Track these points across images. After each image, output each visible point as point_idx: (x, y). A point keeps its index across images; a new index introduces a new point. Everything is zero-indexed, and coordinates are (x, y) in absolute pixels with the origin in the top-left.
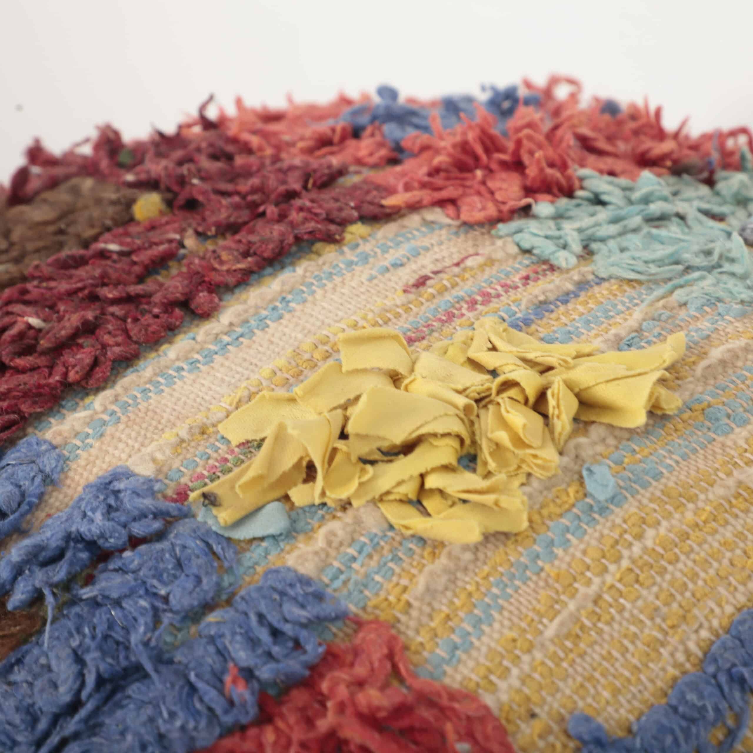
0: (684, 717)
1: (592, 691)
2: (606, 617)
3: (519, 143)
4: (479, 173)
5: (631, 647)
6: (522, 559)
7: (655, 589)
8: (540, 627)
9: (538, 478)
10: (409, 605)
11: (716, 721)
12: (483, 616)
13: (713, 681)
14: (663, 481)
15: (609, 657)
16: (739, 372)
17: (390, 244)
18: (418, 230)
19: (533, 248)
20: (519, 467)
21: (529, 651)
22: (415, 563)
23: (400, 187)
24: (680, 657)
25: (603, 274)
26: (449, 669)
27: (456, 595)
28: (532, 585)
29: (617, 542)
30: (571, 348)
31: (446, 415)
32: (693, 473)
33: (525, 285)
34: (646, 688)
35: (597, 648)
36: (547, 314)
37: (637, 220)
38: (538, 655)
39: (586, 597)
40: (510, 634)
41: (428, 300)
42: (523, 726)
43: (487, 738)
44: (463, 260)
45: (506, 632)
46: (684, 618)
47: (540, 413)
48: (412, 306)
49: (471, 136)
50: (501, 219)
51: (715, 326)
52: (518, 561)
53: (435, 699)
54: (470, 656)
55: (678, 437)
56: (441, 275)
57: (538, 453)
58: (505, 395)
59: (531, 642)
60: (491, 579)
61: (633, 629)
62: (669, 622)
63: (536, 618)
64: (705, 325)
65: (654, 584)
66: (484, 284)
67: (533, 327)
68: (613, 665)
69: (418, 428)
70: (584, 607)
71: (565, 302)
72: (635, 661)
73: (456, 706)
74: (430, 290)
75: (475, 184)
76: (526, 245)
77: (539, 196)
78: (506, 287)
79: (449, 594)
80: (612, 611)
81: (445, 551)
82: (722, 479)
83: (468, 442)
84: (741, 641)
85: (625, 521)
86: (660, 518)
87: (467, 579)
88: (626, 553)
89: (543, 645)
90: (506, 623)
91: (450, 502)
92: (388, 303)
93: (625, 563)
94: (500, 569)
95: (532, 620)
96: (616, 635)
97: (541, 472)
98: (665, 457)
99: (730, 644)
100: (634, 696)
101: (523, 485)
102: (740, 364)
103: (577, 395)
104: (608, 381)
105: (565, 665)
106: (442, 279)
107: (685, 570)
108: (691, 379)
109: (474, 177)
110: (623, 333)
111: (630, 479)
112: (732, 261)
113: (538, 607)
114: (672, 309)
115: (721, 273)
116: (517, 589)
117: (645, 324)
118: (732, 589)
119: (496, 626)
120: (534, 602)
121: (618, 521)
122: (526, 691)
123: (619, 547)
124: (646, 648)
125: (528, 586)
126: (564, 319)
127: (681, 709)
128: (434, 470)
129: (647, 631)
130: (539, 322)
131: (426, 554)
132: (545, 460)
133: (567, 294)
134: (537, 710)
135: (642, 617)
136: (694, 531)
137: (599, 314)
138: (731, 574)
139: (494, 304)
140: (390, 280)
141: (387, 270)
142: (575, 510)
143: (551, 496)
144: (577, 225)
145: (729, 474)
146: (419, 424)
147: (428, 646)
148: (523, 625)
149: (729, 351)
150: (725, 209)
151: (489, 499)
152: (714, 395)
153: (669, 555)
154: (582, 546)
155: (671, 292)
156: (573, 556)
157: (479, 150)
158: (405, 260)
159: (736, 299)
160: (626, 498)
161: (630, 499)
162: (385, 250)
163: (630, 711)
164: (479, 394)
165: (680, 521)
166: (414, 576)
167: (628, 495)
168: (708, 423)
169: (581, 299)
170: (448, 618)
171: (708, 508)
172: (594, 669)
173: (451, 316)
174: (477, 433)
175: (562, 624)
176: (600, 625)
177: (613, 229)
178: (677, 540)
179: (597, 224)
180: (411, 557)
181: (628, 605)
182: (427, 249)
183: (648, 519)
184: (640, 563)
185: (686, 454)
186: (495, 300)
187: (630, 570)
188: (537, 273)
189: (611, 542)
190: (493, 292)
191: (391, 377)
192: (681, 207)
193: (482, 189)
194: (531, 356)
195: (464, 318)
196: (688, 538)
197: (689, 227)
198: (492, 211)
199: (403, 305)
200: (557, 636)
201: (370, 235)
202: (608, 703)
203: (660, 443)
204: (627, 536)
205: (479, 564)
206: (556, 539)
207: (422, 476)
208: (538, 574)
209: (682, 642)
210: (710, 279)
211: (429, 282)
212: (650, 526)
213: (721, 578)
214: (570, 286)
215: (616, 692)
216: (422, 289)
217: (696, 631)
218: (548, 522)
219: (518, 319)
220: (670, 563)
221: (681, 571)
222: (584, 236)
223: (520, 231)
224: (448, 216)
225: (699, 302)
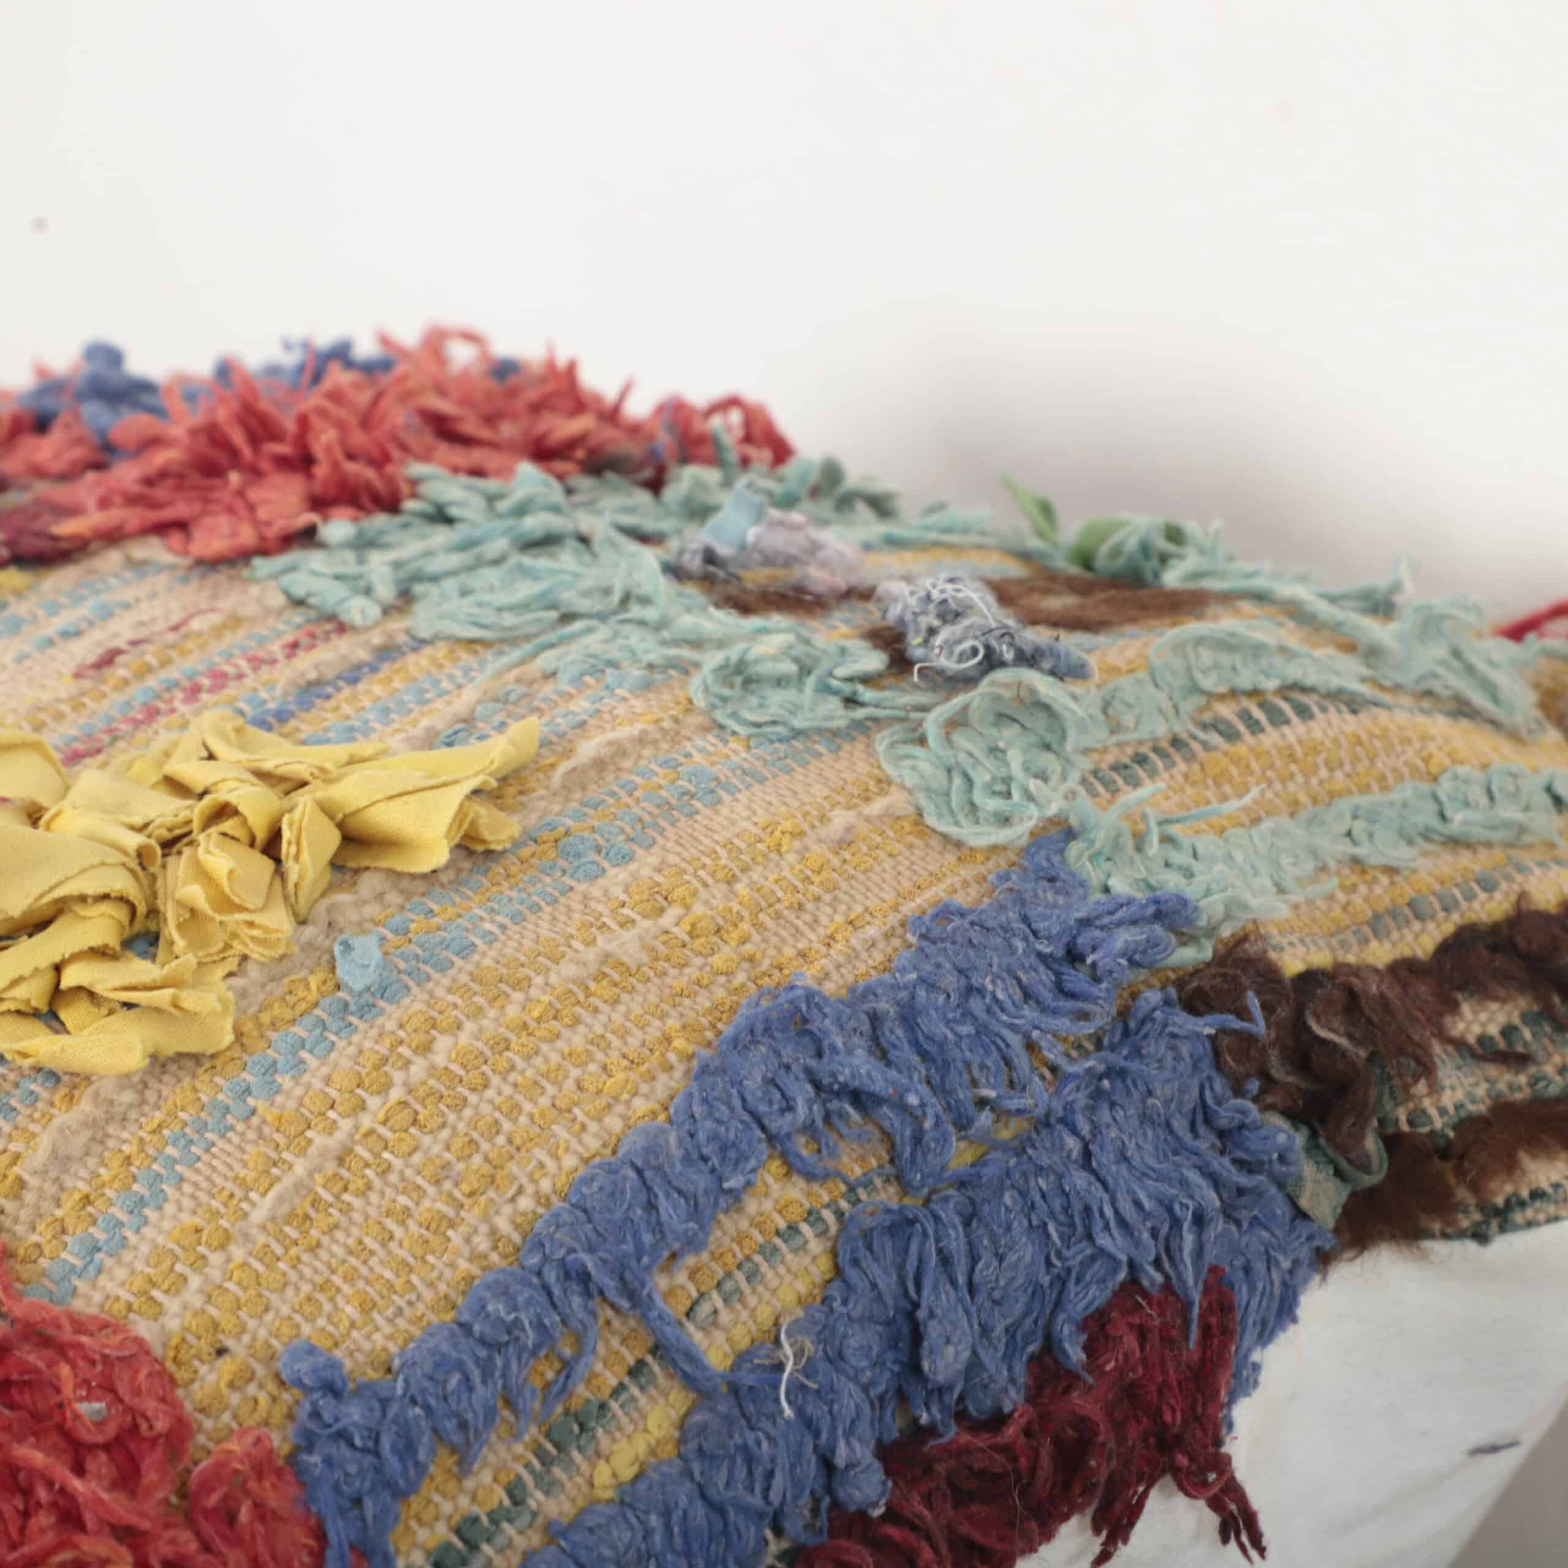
0: (482, 1341)
1: (327, 1307)
2: (358, 1184)
3: (304, 422)
4: (234, 478)
5: (399, 1232)
6: (220, 1097)
7: (445, 1134)
8: (245, 1206)
9: (257, 962)
10: (21, 1183)
11: (537, 1346)
12: (146, 1193)
13: (535, 1280)
14: (476, 957)
15: (360, 1250)
16: (625, 776)
17: (63, 600)
18: (116, 575)
19: (309, 594)
20: (227, 947)
21: (222, 1247)
22: (37, 1115)
23: (91, 503)
24: (482, 1244)
25: (424, 633)
26: (81, 1285)
27: (103, 1163)
28: (236, 1140)
29: (385, 1060)
30: (342, 751)
31: (103, 864)
32: (528, 943)
33: (289, 657)
34: (419, 1297)
35: (339, 1235)
36: (318, 702)
37: (500, 544)
38: (238, 1253)
39: (324, 1153)
40: (189, 1220)
41: (115, 689)
42: (203, 1369)
43: (137, 1392)
44: (185, 622)
45: (185, 1217)
46: (492, 1179)
47: (271, 857)
48: (86, 700)
49: (222, 415)
50: (264, 551)
51: (598, 706)
52: (214, 1099)
53: (51, 1331)
54: (119, 1262)
55: (511, 888)
56: (142, 647)
57: (257, 918)
58: (214, 830)
59: (226, 1230)
60: (166, 1132)
61: (403, 1200)
62: (465, 1187)
63: (239, 1193)
64: (581, 706)
65: (443, 1125)
66: (217, 659)
67: (292, 724)
68: (365, 1262)
69: (52, 889)
70: (320, 1170)
71: (354, 681)
72: (402, 1253)
73: (85, 1339)
74: (121, 672)
75: (226, 496)
76: (299, 592)
77: (335, 511)
78: (256, 662)
79: (92, 1162)
80: (369, 1172)
81: (90, 1091)
82: (577, 951)
83: (142, 909)
84: (585, 1211)
85: (401, 1026)
86: (462, 1018)
87: (125, 1135)
88: (398, 1077)
89: (246, 1236)
90: (187, 1203)
91: (104, 1011)
92: (46, 696)
93: (396, 1094)
94: (182, 1115)
95: (232, 1196)
96: (372, 1212)
97: (261, 950)
98: (481, 919)
99: (566, 1217)
100: (400, 1312)
101: (231, 974)
102: (627, 764)
103: (341, 826)
104: (391, 798)
105: (282, 1265)
106: (144, 653)
107: (498, 1100)
108: (541, 792)
109: (226, 483)
110: (440, 725)
111: (417, 957)
112: (645, 601)
113: (242, 1173)
114: (532, 682)
115: (623, 621)
116: (209, 1147)
117: (479, 708)
118: (577, 1127)
119: (170, 1209)
120: (237, 1166)
121: (391, 1025)
122: (212, 1311)
123: (387, 1068)
124: (423, 1231)
125: (230, 1141)
126: (346, 709)
127: (477, 1328)
128: (76, 957)
129: (426, 1203)
130: (303, 715)
131: (57, 1099)
132: (266, 929)
133: (358, 667)
134: (230, 1343)
135: (419, 1180)
136: (519, 1037)
137: (407, 698)
138: (576, 1104)
139: (231, 690)
140: (53, 659)
141: (51, 642)
142: (317, 1012)
143: (279, 992)
144: (392, 555)
145: (590, 942)
146: (54, 880)
147: (47, 1250)
148: (215, 1204)
149: (610, 743)
150: (666, 525)
151: (163, 997)
152: (579, 817)
153: (473, 1077)
154: (325, 1070)
155: (535, 655)
156: (309, 1086)
157: (238, 438)
158: (84, 625)
159: (639, 661)
160: (407, 988)
161: (415, 990)
162: (54, 609)
163: (390, 1337)
164: (170, 830)
165: (496, 1020)
166: (34, 1135)
167: (411, 984)
168: (561, 862)
169: (381, 675)
170: (86, 1200)
171: (546, 999)
172: (333, 1272)
173: (152, 713)
174: (161, 893)
175: (280, 1199)
176: (346, 1197)
177: (455, 560)
178: (488, 1052)
179: (428, 554)
180: (33, 1105)
181: (397, 1163)
182: (127, 606)
183: (443, 1021)
184: (422, 1091)
185: (521, 913)
186: (233, 684)
187: (404, 1104)
188: (313, 636)
189: (374, 1059)
190: (230, 670)
191: (30, 816)
192: (586, 522)
193: (239, 504)
194: (268, 765)
195: (176, 715)
196: (507, 1049)
197: (594, 555)
198: (247, 536)
199: (71, 698)
200: (273, 1219)
201: (29, 587)
202: (353, 1325)
203: (476, 899)
204: (403, 1050)
205: (147, 1109)
206: (281, 1060)
207: (58, 968)
208: (246, 1119)
209: (486, 1218)
210: (603, 631)
211: (120, 659)
212: (443, 1032)
213: (560, 1111)
214: (363, 655)
215: (367, 1307)
216: (107, 671)
217: (513, 1200)
218: (270, 1034)
219: (267, 711)
220: (473, 1090)
221: (491, 1102)
222: (402, 574)
223: (292, 569)
224: (171, 549)
225: (574, 671)
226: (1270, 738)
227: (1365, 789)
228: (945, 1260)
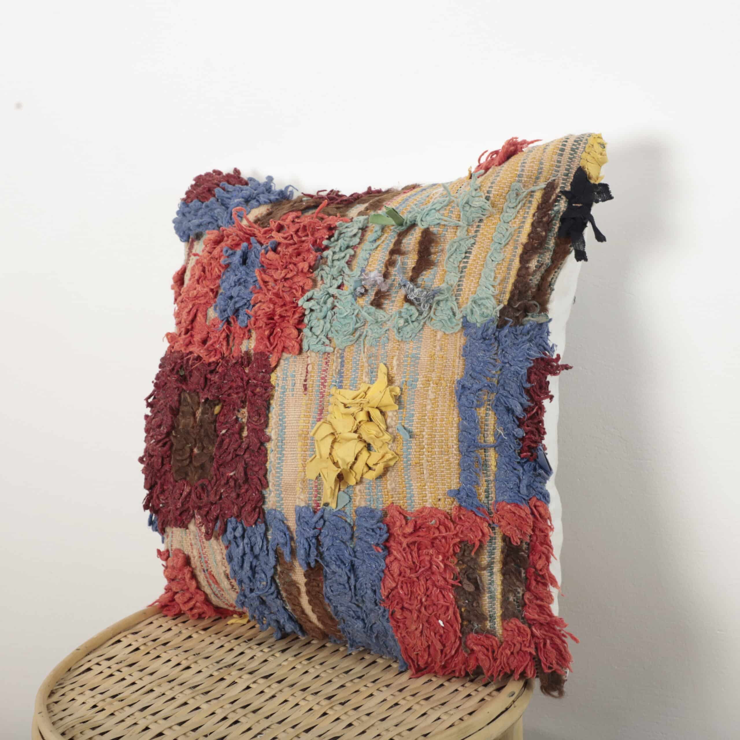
6: (405, 465)
8: (423, 477)
12: (409, 485)
13: (465, 456)
14: (415, 415)
15: (442, 471)
16: (404, 364)
17: (284, 376)
18: (285, 364)
22: (384, 484)
26: (414, 504)
28: (412, 469)
31: (357, 443)
33: (328, 366)
34: (454, 471)
35: (438, 472)
36: (343, 374)
38: (428, 484)
39: (425, 463)
41: (312, 392)
42: (439, 503)
43: (436, 514)
44: (307, 369)
45: (417, 484)
46: (448, 447)
54: (415, 497)
55: (408, 398)
56: (307, 381)
58: (362, 423)
59: (424, 483)
60: (403, 475)
61: (440, 460)
62: (446, 452)
65: (436, 446)
66: (319, 374)
67: (344, 382)
70: (427, 466)
71: (343, 366)
72: (447, 467)
73: (424, 514)
74: (310, 389)
78: (325, 371)
79: (397, 486)
80: (433, 460)
82: (426, 402)
84: (463, 442)
85: (417, 435)
86: (423, 428)
87: (398, 479)
88: (424, 444)
89: (427, 481)
90: (415, 482)
92: (305, 401)
94: (402, 471)
95: (420, 477)
98: (410, 407)
101: (393, 442)
102: (402, 361)
103: (376, 408)
107: (439, 436)
108: (396, 376)
110: (367, 369)
111: (408, 422)
113: (418, 473)
114: (370, 350)
116: (410, 473)
117: (369, 361)
118: (451, 430)
119: (414, 485)
122: (433, 495)
126: (349, 373)
127: (465, 469)
130: (344, 379)
133: (341, 362)
134: (439, 497)
135: (440, 456)
137: (355, 365)
138: (448, 427)
140: (297, 392)
145: (426, 398)
147: (405, 502)
148: (419, 480)
152: (405, 377)
154: (414, 445)
155: (364, 343)
156: (414, 448)
158: (294, 381)
161: (413, 428)
162: (286, 380)
163: (456, 479)
164: (356, 428)
165: (428, 424)
166: (387, 487)
168: (410, 388)
169: (346, 362)
170: (403, 492)
171: (430, 415)
172: (442, 477)
173: (322, 394)
174: (365, 441)
176: (434, 466)
180: (381, 483)
181: (435, 456)
182: (295, 371)
183: (421, 430)
184: (429, 444)
185: (413, 401)
186: (327, 378)
188: (326, 358)
190: (324, 376)
195: (326, 392)
196: (433, 427)
199: (309, 399)
200: (428, 477)
201: (277, 377)
202: (450, 481)
204: (421, 439)
205: (397, 473)
206: (407, 453)
208: (411, 465)
209: (452, 453)
211: (307, 386)
212: (423, 432)
213: (447, 430)
214: (339, 360)
215: (450, 478)
217: (453, 448)
219: (338, 383)
220: (435, 438)
225: (374, 343)
226: (470, 261)
227: (487, 252)
228: (506, 397)
